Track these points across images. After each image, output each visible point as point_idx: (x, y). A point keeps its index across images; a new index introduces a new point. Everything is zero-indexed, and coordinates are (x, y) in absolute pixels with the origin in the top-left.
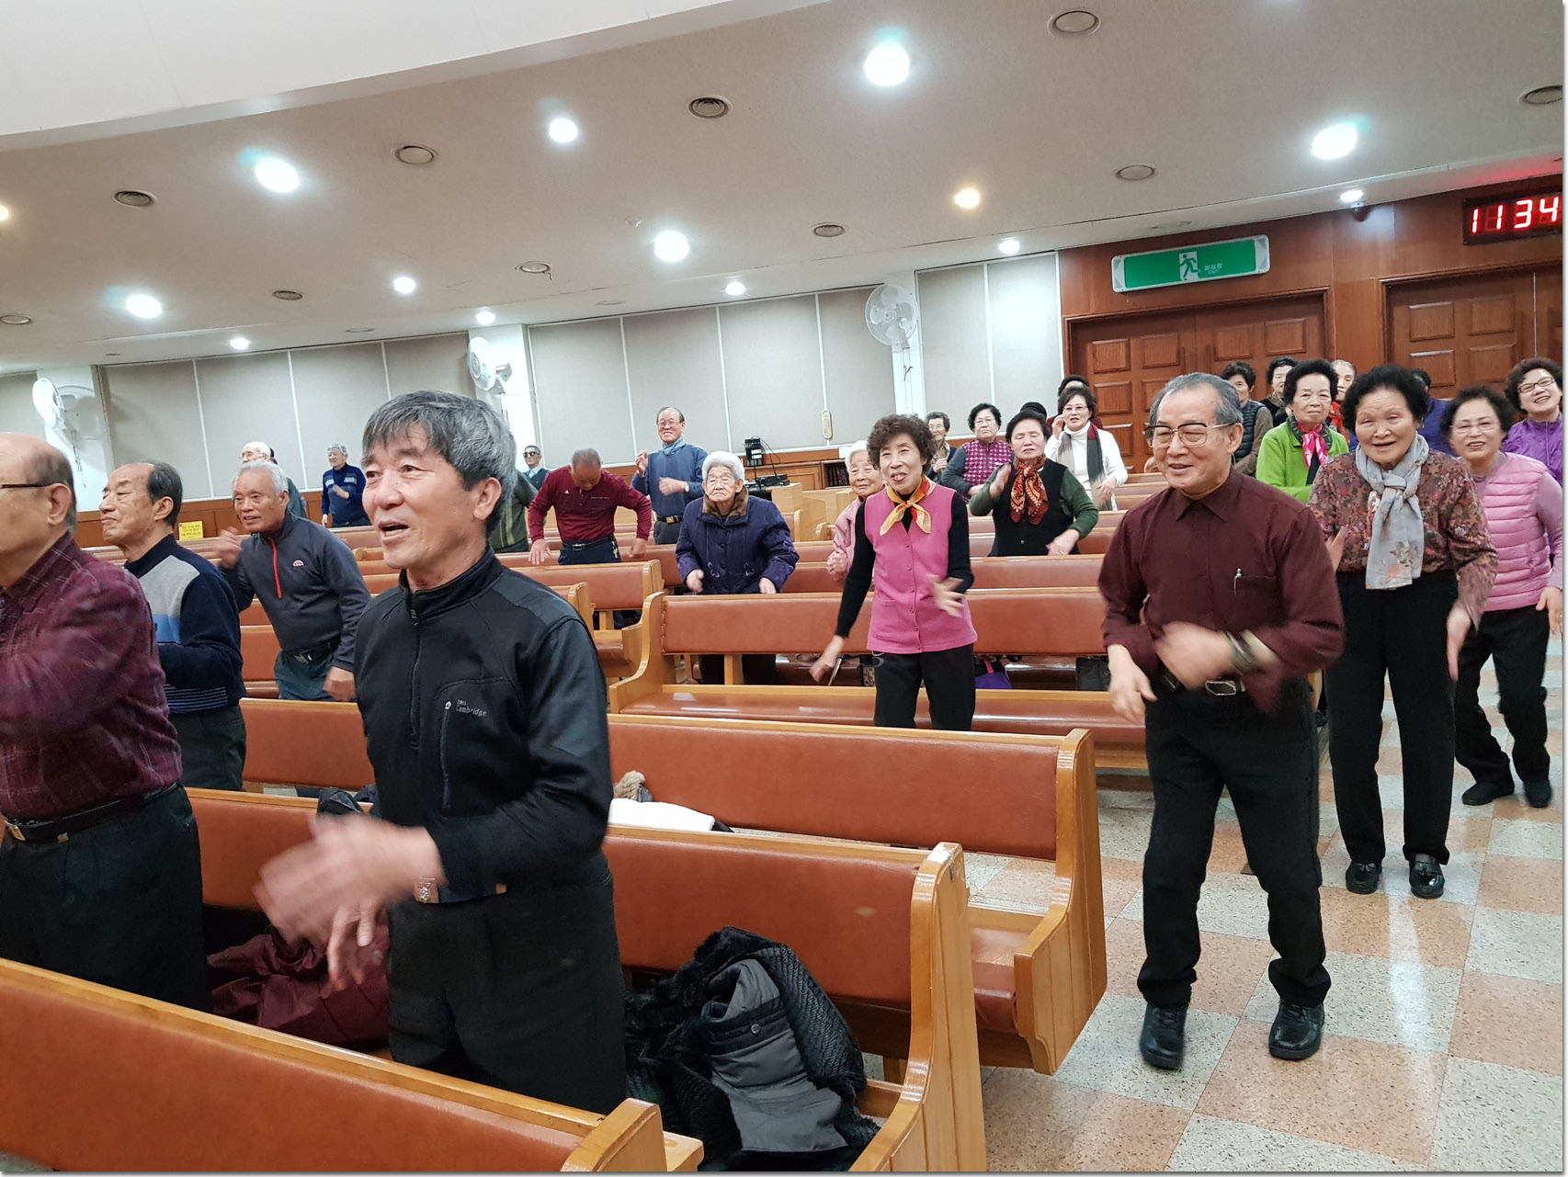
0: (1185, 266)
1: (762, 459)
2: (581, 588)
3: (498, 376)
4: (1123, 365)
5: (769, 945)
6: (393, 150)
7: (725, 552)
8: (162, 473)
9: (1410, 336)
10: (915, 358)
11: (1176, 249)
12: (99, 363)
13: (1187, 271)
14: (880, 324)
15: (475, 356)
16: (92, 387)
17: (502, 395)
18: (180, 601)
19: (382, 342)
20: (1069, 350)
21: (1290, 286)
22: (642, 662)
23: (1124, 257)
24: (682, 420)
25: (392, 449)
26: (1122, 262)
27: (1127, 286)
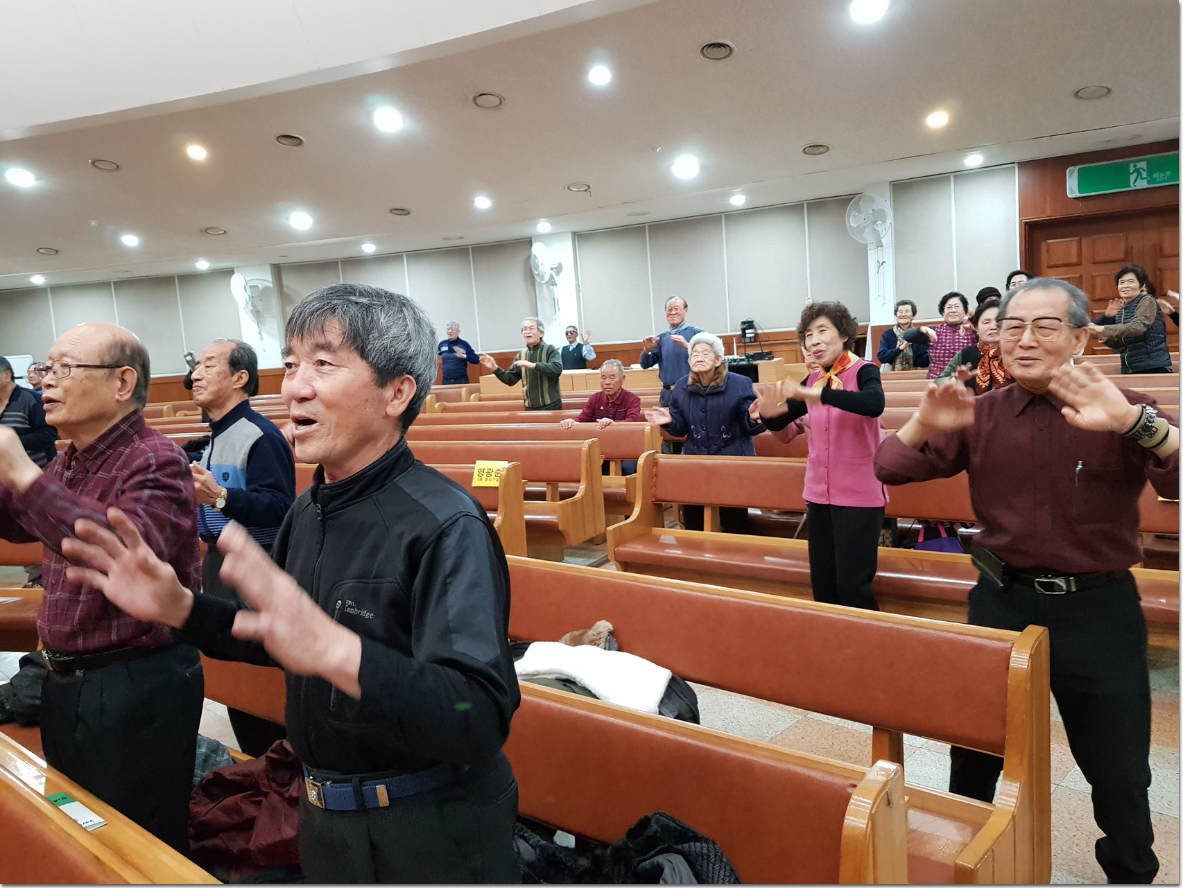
0: (1135, 174)
1: (755, 337)
2: (593, 443)
3: (552, 272)
4: (1075, 260)
5: (696, 838)
6: (471, 97)
7: (706, 417)
8: (242, 351)
10: (888, 255)
11: (1127, 160)
12: (273, 262)
13: (1136, 179)
14: (858, 226)
15: (536, 257)
16: (271, 280)
17: (554, 288)
18: (246, 456)
19: (470, 247)
20: (1025, 248)
22: (635, 509)
23: (1078, 167)
24: (686, 306)
25: (309, 343)
26: (1077, 172)
27: (1080, 192)
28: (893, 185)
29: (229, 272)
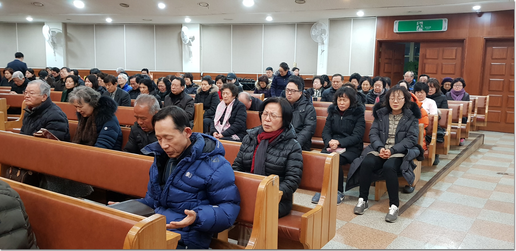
0: (419, 26)
3: (190, 40)
9: (492, 57)
10: (326, 48)
12: (64, 22)
13: (419, 28)
15: (183, 32)
17: (191, 46)
20: (377, 50)
21: (453, 36)
23: (398, 21)
26: (398, 23)
27: (398, 31)
28: (330, 20)
29: (42, 24)
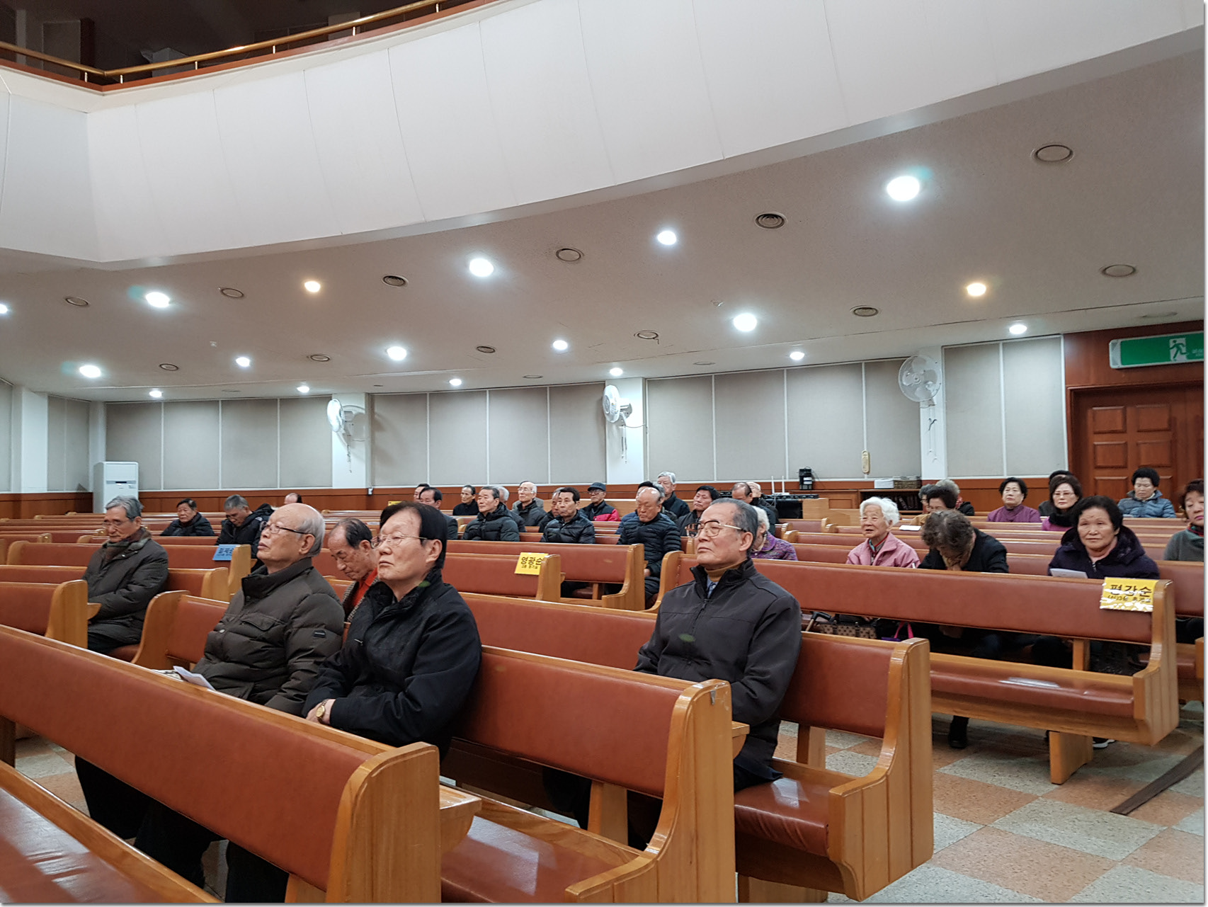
0: (1175, 349)
1: (812, 485)
3: (622, 413)
4: (1120, 428)
6: (555, 251)
10: (939, 413)
11: (1169, 335)
12: (370, 392)
13: (1176, 354)
14: (910, 385)
15: (608, 398)
16: (364, 407)
17: (623, 427)
19: (548, 387)
20: (1071, 411)
23: (1120, 341)
26: (1118, 346)
27: (1122, 364)
28: (945, 349)
29: (327, 398)
